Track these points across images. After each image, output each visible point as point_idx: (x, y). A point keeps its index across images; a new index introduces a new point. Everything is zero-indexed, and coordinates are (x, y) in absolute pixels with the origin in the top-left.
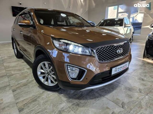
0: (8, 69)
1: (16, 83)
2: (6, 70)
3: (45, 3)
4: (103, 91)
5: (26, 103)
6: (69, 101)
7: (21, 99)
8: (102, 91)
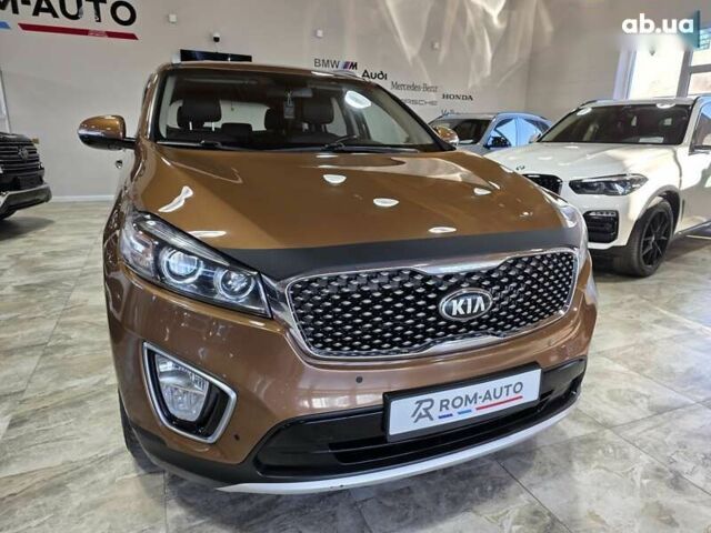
0: (71, 319)
1: (53, 387)
2: (62, 320)
3: (320, 33)
4: (392, 509)
5: (15, 494)
6: (193, 524)
7: (13, 466)
8: (389, 503)
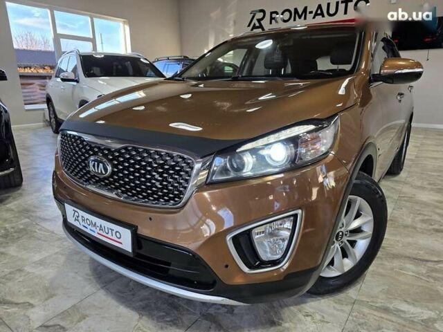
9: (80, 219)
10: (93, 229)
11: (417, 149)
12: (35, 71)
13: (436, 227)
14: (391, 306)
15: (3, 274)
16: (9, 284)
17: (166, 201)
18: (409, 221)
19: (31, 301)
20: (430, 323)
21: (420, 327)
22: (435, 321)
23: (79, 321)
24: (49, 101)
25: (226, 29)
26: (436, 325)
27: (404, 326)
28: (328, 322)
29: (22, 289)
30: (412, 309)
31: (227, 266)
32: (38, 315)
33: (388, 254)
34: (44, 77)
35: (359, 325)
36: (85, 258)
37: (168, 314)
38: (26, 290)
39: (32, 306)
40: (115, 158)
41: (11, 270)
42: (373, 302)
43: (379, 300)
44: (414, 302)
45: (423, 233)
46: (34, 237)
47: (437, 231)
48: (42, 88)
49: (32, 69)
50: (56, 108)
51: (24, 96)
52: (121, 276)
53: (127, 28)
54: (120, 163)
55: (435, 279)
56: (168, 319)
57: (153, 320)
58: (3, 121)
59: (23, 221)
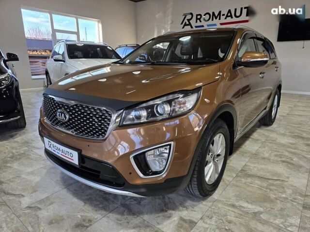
9: (52, 146)
10: (59, 152)
11: (290, 109)
12: (40, 54)
13: (283, 159)
14: (237, 204)
15: (9, 178)
16: (11, 184)
17: (98, 136)
18: (267, 155)
19: (23, 194)
20: (258, 215)
21: (251, 216)
22: (261, 213)
23: (50, 205)
24: (47, 73)
25: (166, 26)
26: (262, 216)
27: (242, 215)
28: (195, 211)
29: (18, 187)
30: (250, 206)
31: (130, 173)
32: (26, 201)
33: (246, 174)
34: (45, 58)
35: (214, 213)
36: (58, 171)
37: (101, 203)
38: (20, 188)
39: (23, 196)
40: (71, 111)
41: (14, 176)
42: (226, 201)
43: (231, 200)
44: (252, 202)
45: (273, 163)
46: (29, 158)
47: (283, 162)
48: (44, 64)
49: (38, 52)
50: (52, 78)
51: (31, 70)
52: (78, 182)
53: (100, 25)
54: (73, 114)
55: (271, 190)
56: (101, 206)
57: (92, 206)
58: (14, 87)
59: (24, 149)
